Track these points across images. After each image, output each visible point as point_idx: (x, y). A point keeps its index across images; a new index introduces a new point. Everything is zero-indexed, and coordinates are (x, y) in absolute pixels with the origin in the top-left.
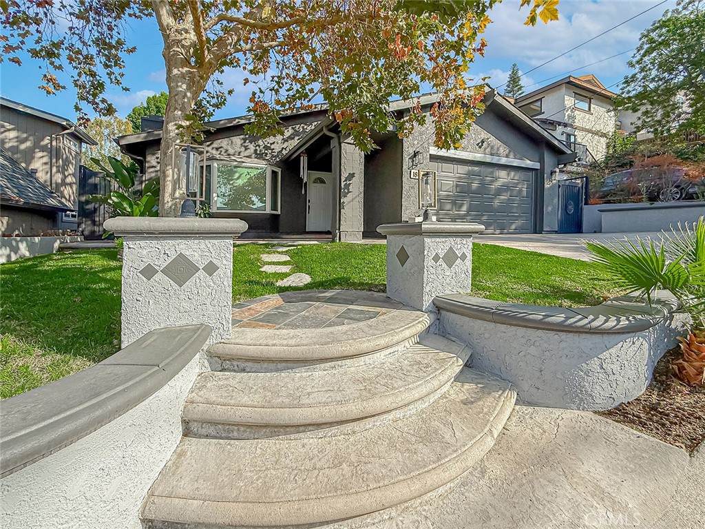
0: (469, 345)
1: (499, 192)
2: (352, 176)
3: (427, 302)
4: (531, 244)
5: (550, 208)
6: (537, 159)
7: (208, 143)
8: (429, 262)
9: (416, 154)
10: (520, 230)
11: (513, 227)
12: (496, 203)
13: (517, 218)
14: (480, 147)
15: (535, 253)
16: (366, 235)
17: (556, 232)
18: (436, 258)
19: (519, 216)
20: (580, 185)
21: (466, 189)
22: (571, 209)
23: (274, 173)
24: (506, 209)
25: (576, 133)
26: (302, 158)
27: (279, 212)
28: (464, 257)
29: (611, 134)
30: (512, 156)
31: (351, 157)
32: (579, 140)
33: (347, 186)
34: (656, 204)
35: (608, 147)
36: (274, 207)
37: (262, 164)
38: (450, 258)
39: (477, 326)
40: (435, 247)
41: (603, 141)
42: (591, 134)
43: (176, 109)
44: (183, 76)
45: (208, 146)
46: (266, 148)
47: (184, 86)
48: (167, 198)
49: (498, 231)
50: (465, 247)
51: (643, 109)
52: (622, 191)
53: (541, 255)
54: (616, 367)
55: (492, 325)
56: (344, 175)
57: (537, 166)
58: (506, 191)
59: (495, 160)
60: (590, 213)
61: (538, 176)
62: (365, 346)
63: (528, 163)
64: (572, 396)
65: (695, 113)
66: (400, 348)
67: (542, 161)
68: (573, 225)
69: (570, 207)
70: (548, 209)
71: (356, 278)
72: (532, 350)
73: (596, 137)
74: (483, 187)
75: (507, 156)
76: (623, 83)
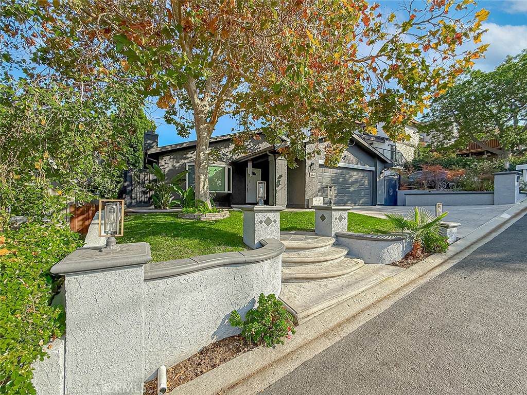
0: (348, 247)
1: (353, 183)
2: (281, 176)
3: (333, 234)
4: (369, 212)
5: (380, 192)
6: (373, 166)
7: (192, 152)
8: (334, 220)
9: (312, 164)
10: (364, 204)
11: (361, 202)
12: (352, 189)
13: (363, 197)
14: (344, 159)
15: (371, 217)
16: (288, 206)
17: (383, 205)
18: (336, 219)
19: (364, 196)
20: (396, 179)
21: (336, 182)
22: (391, 192)
23: (229, 169)
24: (357, 193)
25: (396, 145)
26: (249, 163)
27: (231, 192)
28: (345, 218)
29: (416, 145)
30: (359, 164)
31: (281, 166)
32: (398, 149)
33: (279, 181)
34: (432, 192)
35: (415, 153)
36: (229, 190)
37: (223, 165)
38: (341, 218)
39: (351, 241)
40: (335, 214)
41: (412, 149)
42: (405, 146)
43: (203, 145)
44: (205, 128)
45: (192, 154)
46: (224, 155)
47: (206, 134)
48: (201, 189)
49: (353, 204)
50: (345, 215)
51: (432, 134)
52: (417, 183)
53: (373, 217)
54: (392, 251)
55: (355, 240)
56: (278, 176)
57: (373, 169)
58: (357, 182)
59: (351, 166)
60: (401, 194)
61: (374, 175)
62: (320, 245)
63: (368, 168)
64: (379, 260)
65: (460, 137)
66: (327, 247)
67: (375, 166)
68: (392, 201)
69: (391, 191)
70: (379, 192)
71: (298, 227)
72: (368, 247)
73: (408, 147)
74: (345, 181)
75: (357, 164)
76: (422, 117)
